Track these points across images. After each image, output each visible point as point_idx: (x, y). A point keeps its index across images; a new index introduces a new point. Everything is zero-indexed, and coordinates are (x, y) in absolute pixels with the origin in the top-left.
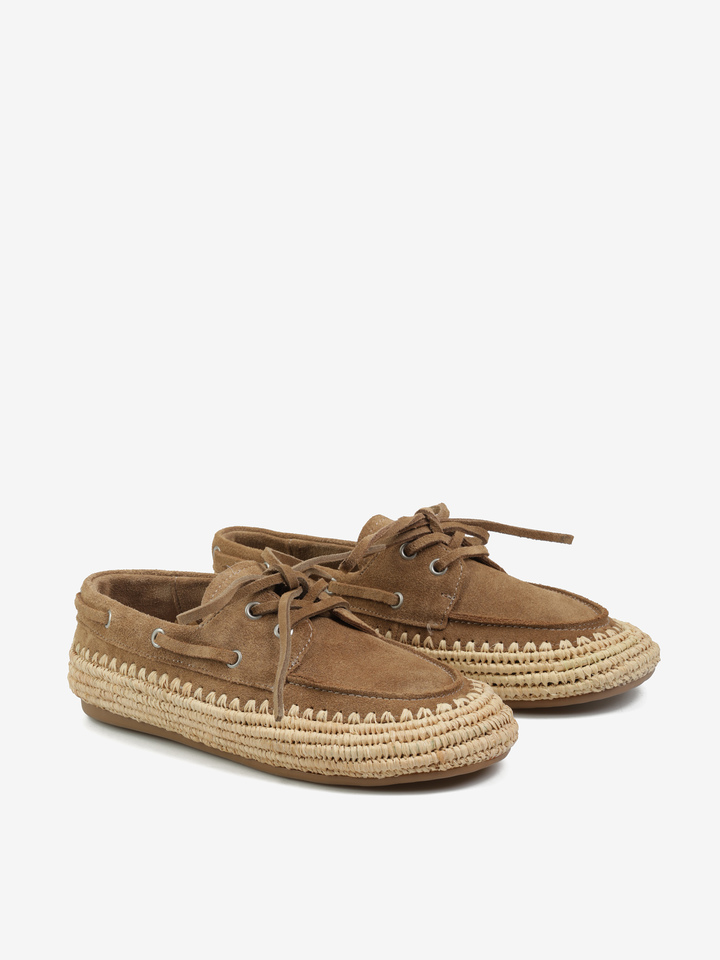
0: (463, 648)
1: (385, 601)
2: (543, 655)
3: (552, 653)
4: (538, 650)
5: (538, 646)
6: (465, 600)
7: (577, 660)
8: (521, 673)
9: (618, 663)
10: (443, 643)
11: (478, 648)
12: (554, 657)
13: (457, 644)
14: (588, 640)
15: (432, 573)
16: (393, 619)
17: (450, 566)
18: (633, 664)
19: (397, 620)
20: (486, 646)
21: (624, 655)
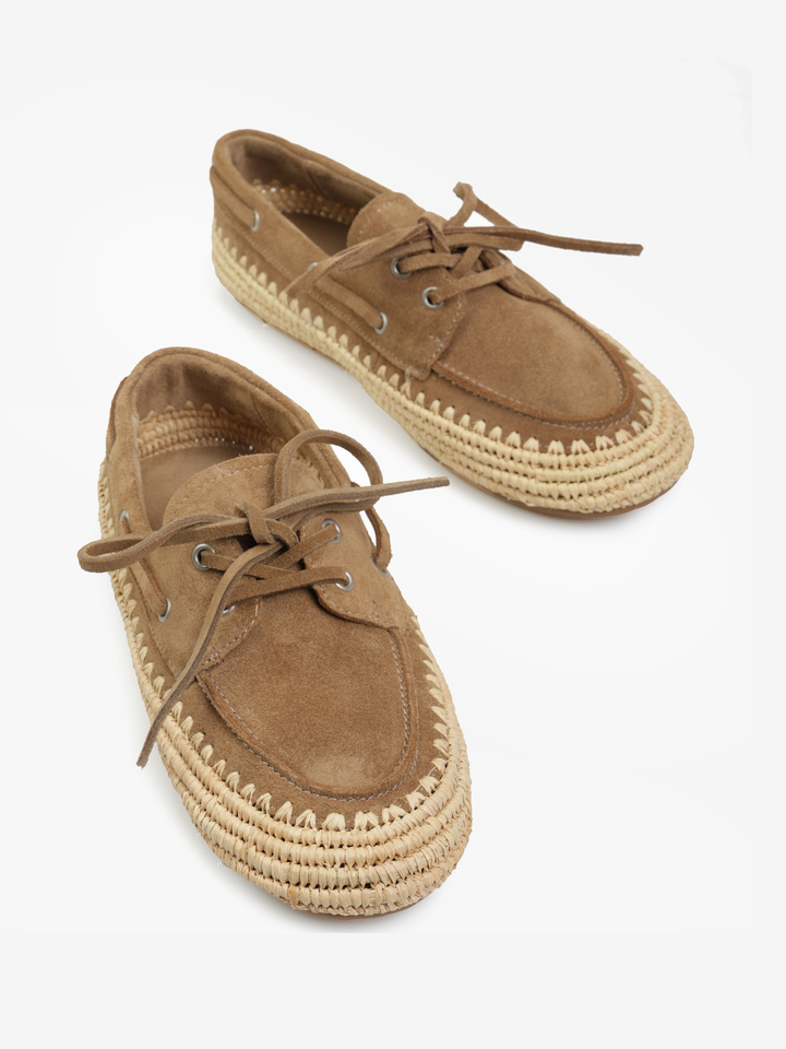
0: (441, 412)
1: (367, 321)
2: (526, 455)
3: (537, 457)
4: (522, 447)
5: (523, 442)
6: (456, 349)
7: (566, 473)
8: (498, 468)
9: (616, 487)
10: (421, 396)
11: (457, 419)
12: (537, 462)
13: (436, 404)
14: (586, 448)
15: (424, 304)
16: (373, 344)
17: (447, 302)
18: (637, 486)
19: (378, 347)
20: (466, 419)
21: (628, 475)
